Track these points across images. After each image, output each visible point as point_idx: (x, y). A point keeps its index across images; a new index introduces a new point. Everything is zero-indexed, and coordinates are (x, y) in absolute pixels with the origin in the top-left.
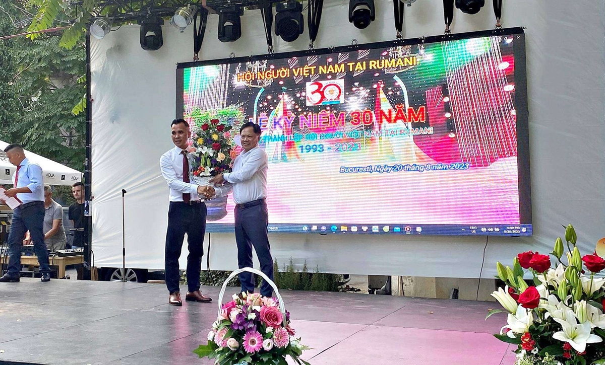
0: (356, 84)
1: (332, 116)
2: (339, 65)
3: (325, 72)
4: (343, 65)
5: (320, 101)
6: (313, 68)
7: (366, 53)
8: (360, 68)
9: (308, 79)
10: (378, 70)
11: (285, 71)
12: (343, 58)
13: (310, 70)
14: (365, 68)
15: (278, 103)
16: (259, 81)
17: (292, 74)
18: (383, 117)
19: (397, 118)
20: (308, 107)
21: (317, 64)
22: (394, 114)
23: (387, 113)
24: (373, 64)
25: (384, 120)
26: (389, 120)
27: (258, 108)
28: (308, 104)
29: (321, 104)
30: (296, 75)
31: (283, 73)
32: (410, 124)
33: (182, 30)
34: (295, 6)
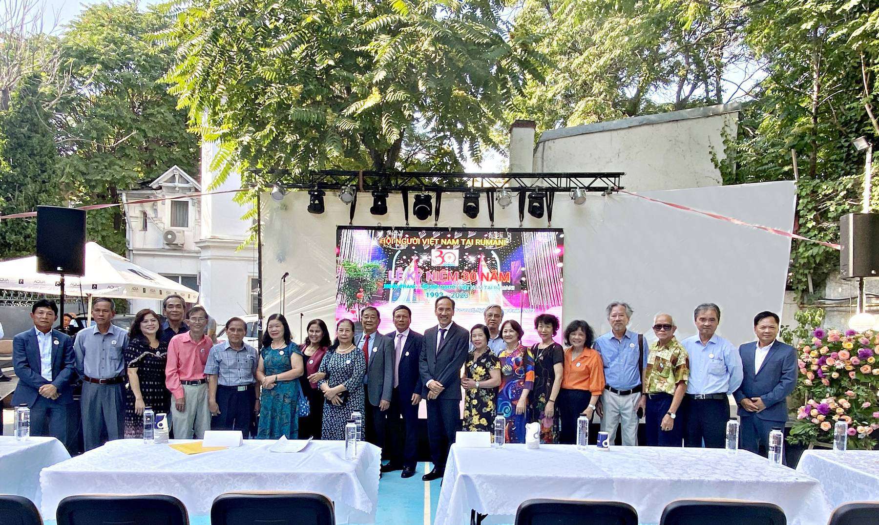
0: (467, 254)
1: (449, 274)
2: (456, 240)
3: (445, 244)
4: (458, 240)
5: (442, 263)
6: (437, 240)
7: (474, 234)
8: (469, 244)
9: (433, 247)
10: (481, 246)
11: (417, 240)
12: (457, 235)
13: (435, 243)
14: (472, 244)
15: (411, 261)
16: (397, 245)
17: (422, 243)
18: (483, 277)
19: (492, 278)
20: (433, 266)
21: (440, 238)
22: (490, 275)
24: (478, 242)
25: (484, 279)
26: (487, 280)
27: (396, 264)
28: (433, 264)
30: (425, 243)
31: (415, 241)
32: (500, 283)
33: (347, 203)
34: (429, 198)
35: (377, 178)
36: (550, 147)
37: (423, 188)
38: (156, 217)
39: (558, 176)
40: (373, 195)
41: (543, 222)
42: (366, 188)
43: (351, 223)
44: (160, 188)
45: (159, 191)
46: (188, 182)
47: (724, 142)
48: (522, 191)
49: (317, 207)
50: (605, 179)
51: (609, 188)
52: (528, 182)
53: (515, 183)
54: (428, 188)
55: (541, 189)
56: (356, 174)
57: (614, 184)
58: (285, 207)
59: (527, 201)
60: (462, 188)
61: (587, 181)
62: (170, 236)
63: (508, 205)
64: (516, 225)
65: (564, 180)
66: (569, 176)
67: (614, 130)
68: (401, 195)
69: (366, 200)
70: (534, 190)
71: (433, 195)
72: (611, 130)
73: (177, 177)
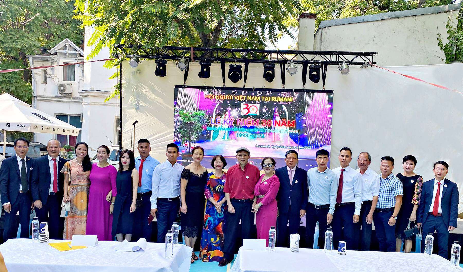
0: (265, 107)
1: (253, 120)
2: (257, 97)
3: (250, 99)
4: (259, 97)
5: (247, 113)
6: (244, 97)
7: (271, 93)
8: (267, 100)
9: (242, 102)
10: (275, 102)
11: (231, 96)
12: (259, 94)
13: (243, 98)
14: (269, 100)
15: (226, 112)
16: (217, 100)
17: (234, 98)
18: (277, 124)
19: (283, 125)
20: (241, 115)
21: (247, 95)
22: (281, 123)
23: (278, 122)
24: (273, 99)
26: (279, 125)
27: (216, 113)
29: (248, 115)
30: (236, 99)
31: (229, 97)
32: (288, 128)
33: (182, 70)
34: (240, 67)
35: (204, 52)
36: (326, 33)
37: (236, 60)
38: (53, 74)
39: (330, 53)
40: (200, 64)
41: (319, 86)
42: (196, 59)
43: (185, 84)
44: (56, 54)
45: (55, 56)
46: (75, 50)
47: (448, 32)
48: (305, 63)
49: (161, 72)
50: (363, 56)
51: (366, 63)
52: (309, 57)
53: (300, 58)
54: (239, 60)
55: (318, 62)
56: (188, 49)
57: (370, 60)
58: (139, 71)
59: (308, 70)
60: (263, 60)
61: (350, 58)
62: (62, 88)
63: (295, 73)
64: (300, 87)
65: (334, 56)
66: (338, 54)
67: (371, 21)
68: (220, 64)
69: (196, 67)
70: (313, 63)
71: (243, 65)
72: (369, 22)
73: (68, 46)
